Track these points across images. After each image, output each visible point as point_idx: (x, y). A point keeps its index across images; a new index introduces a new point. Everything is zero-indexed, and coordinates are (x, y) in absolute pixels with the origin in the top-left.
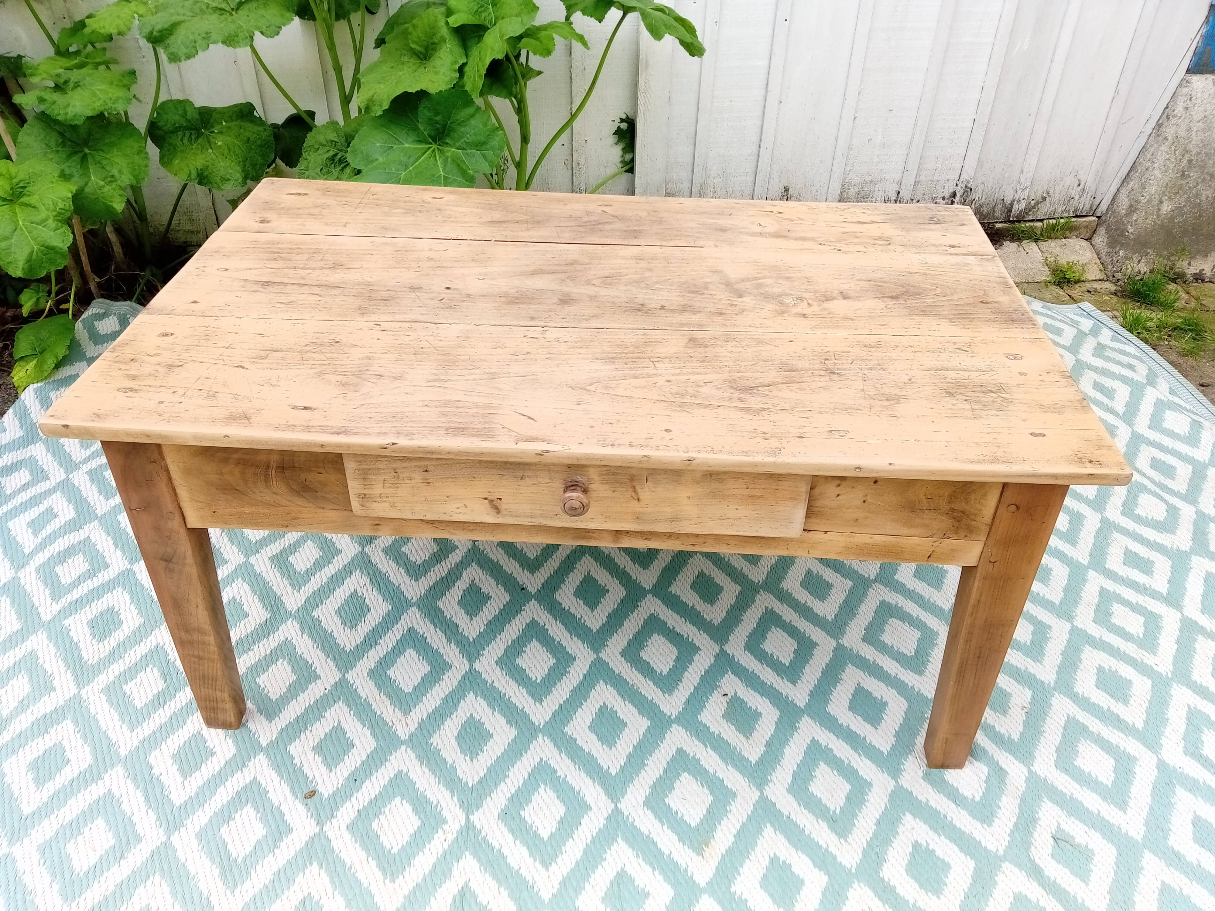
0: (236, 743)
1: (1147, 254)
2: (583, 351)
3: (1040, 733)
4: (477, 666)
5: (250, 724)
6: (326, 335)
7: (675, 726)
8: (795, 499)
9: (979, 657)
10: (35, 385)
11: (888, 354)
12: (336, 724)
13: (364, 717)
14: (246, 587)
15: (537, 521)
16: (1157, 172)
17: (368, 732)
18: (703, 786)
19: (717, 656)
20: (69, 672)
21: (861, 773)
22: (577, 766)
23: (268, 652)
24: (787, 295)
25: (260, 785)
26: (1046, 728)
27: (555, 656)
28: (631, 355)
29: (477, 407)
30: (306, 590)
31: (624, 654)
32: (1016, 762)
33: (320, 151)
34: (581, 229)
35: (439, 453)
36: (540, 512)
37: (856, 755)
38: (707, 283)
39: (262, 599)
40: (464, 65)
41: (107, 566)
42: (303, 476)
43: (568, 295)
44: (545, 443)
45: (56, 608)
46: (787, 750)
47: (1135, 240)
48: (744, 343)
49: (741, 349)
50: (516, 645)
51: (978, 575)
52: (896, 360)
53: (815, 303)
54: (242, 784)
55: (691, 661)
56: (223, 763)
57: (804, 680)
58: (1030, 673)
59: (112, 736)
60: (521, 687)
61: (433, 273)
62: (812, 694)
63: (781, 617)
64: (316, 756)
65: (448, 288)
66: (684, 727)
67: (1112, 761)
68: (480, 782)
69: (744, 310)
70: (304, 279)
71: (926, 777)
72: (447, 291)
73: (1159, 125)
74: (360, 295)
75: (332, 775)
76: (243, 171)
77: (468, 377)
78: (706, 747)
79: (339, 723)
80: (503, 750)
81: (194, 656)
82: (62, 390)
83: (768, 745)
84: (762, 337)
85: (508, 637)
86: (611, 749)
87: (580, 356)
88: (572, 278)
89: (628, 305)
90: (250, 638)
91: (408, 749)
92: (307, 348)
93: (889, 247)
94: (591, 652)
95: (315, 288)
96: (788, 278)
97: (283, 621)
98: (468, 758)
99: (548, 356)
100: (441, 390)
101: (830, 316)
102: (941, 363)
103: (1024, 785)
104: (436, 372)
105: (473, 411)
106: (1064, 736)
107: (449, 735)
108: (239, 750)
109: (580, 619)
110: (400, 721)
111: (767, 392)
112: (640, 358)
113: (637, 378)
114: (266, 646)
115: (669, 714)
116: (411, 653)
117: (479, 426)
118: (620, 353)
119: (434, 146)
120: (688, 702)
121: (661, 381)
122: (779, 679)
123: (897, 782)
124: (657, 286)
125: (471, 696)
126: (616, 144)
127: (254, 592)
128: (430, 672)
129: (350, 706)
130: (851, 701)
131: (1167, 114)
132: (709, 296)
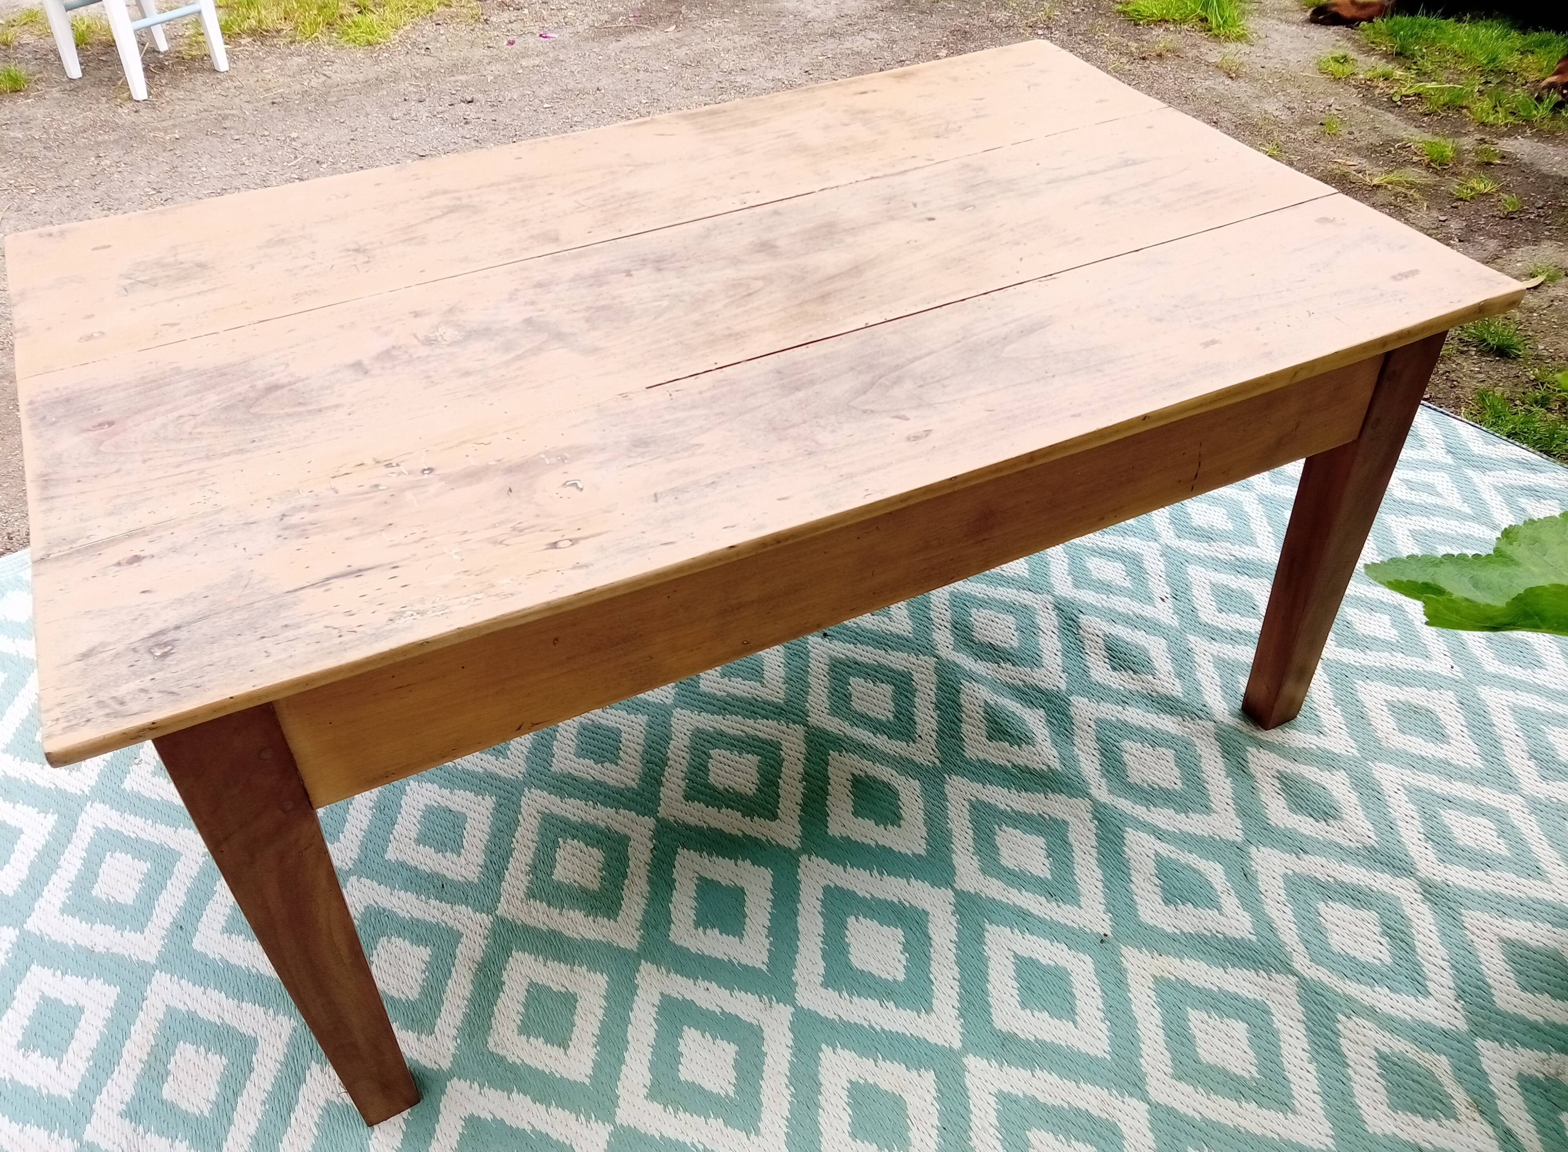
38: (594, 328)
43: (774, 256)
65: (931, 219)
72: (927, 216)
88: (796, 278)
89: (679, 264)
132: (575, 308)
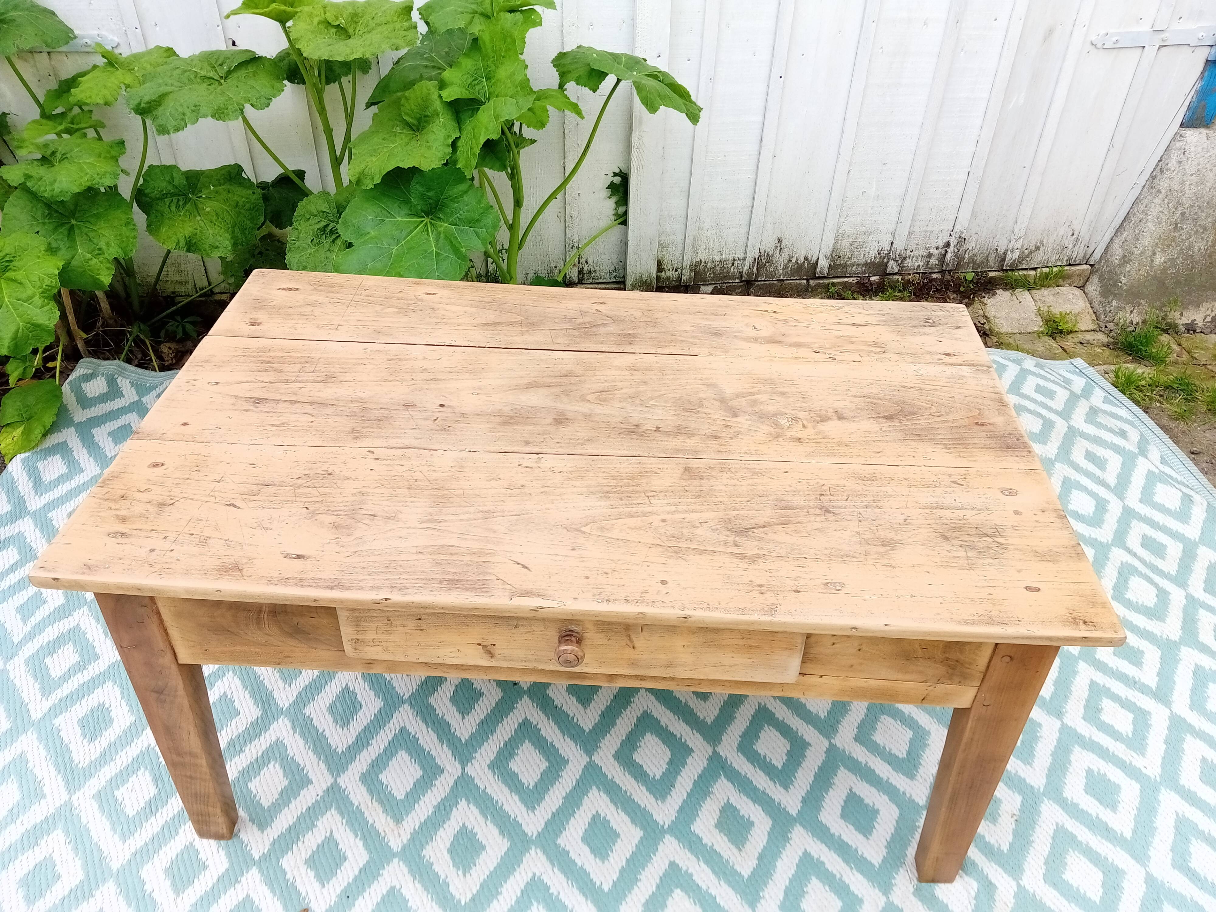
0: (229, 855)
1: (1140, 304)
2: (578, 483)
3: (1029, 843)
4: (469, 770)
5: (242, 835)
6: (318, 464)
7: (667, 836)
8: (791, 649)
9: (971, 788)
10: (23, 456)
11: (883, 489)
12: (328, 834)
13: (356, 826)
14: (238, 682)
15: (531, 666)
16: (1150, 224)
17: (360, 844)
18: (695, 904)
19: (710, 759)
20: (59, 776)
21: (852, 888)
22: (570, 882)
23: (260, 754)
24: (782, 414)
25: (253, 903)
26: (1035, 837)
27: (548, 759)
28: (626, 489)
29: (472, 553)
30: (298, 684)
31: (617, 756)
32: (1005, 875)
33: (311, 222)
34: (576, 333)
35: (433, 608)
36: (535, 657)
37: (847, 869)
38: (701, 399)
39: (253, 695)
40: (457, 139)
41: (97, 657)
42: (295, 620)
43: (562, 413)
44: (539, 599)
45: (47, 704)
46: (779, 864)
47: (1127, 291)
48: (739, 475)
49: (735, 481)
50: (509, 747)
51: (972, 716)
52: (891, 496)
53: (810, 425)
54: (235, 903)
55: (684, 764)
56: (215, 878)
57: (796, 785)
58: (1020, 777)
59: (103, 847)
60: (513, 794)
61: (426, 386)
62: (804, 801)
63: (774, 714)
64: (309, 870)
65: (442, 406)
66: (676, 838)
67: (1101, 875)
68: (473, 899)
69: (738, 433)
70: (296, 394)
71: (917, 892)
72: (441, 409)
73: (1153, 177)
74: (352, 415)
75: (325, 891)
76: (232, 238)
77: (462, 517)
78: (699, 859)
79: (331, 832)
80: (495, 865)
81: (186, 776)
82: (50, 459)
83: (761, 857)
84: (757, 467)
85: (500, 738)
86: (603, 863)
87: (575, 490)
88: (567, 393)
89: (622, 426)
90: (241, 738)
91: (401, 863)
92: (300, 481)
93: (884, 355)
94: (584, 755)
95: (307, 406)
96: (782, 394)
97: (275, 719)
98: (460, 873)
99: (543, 490)
100: (435, 532)
101: (826, 440)
102: (936, 499)
103: (1013, 901)
104: (430, 510)
105: (467, 559)
106: (1052, 847)
107: (442, 846)
108: (232, 864)
109: (573, 718)
110: (393, 831)
111: (762, 535)
112: (634, 492)
113: (632, 516)
114: (258, 747)
115: (661, 823)
116: (403, 756)
117: (473, 577)
118: (615, 486)
119: (426, 220)
120: (681, 810)
121: (656, 520)
122: (771, 784)
123: (888, 898)
124: (652, 402)
125: (463, 803)
126: (609, 198)
127: (245, 687)
128: (423, 777)
129: (342, 814)
130: (843, 809)
131: (1160, 167)
132: (704, 415)
